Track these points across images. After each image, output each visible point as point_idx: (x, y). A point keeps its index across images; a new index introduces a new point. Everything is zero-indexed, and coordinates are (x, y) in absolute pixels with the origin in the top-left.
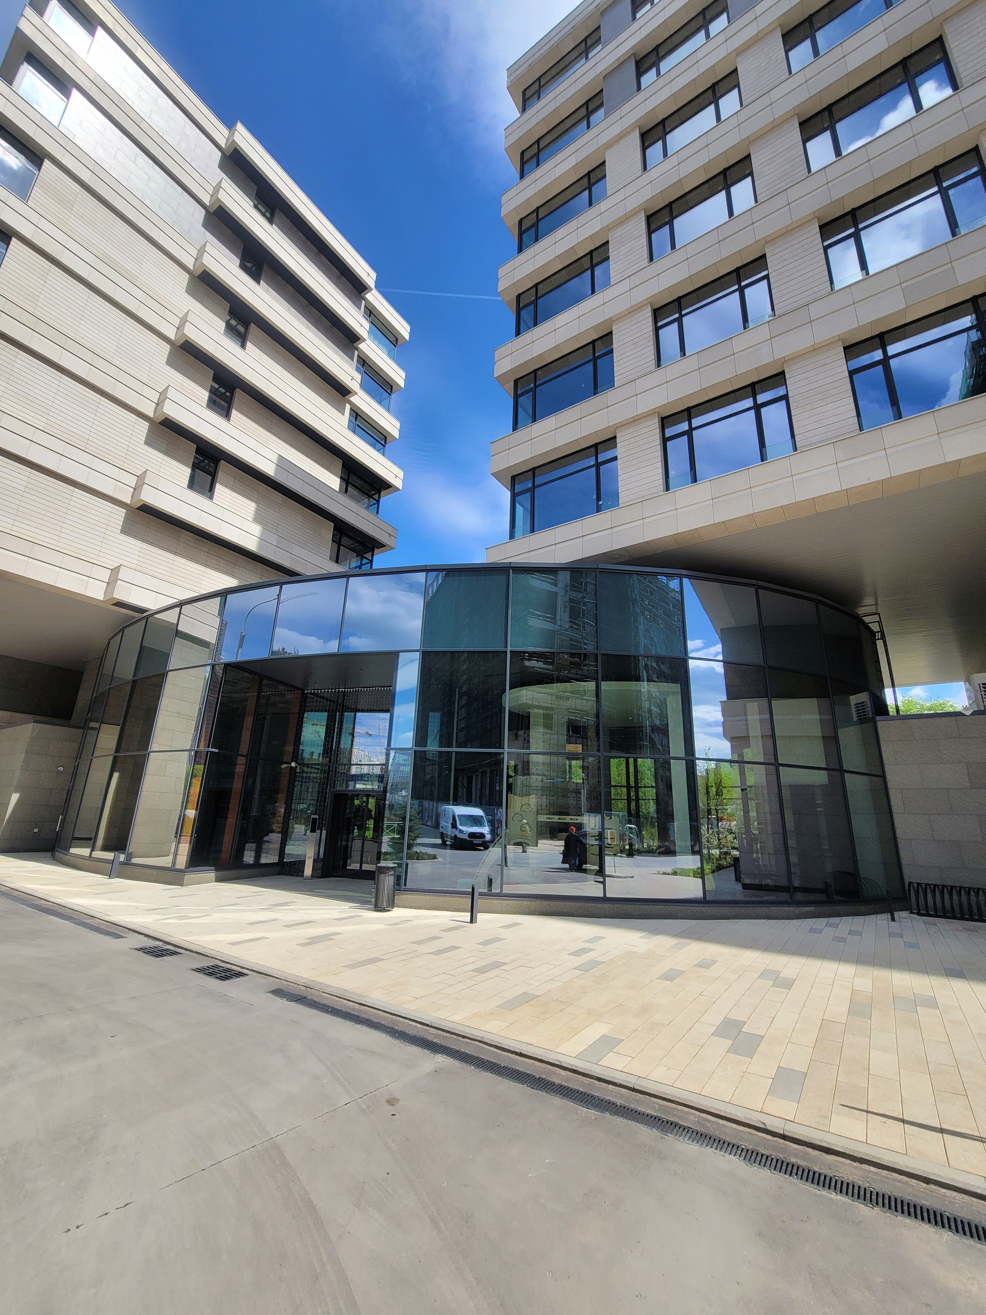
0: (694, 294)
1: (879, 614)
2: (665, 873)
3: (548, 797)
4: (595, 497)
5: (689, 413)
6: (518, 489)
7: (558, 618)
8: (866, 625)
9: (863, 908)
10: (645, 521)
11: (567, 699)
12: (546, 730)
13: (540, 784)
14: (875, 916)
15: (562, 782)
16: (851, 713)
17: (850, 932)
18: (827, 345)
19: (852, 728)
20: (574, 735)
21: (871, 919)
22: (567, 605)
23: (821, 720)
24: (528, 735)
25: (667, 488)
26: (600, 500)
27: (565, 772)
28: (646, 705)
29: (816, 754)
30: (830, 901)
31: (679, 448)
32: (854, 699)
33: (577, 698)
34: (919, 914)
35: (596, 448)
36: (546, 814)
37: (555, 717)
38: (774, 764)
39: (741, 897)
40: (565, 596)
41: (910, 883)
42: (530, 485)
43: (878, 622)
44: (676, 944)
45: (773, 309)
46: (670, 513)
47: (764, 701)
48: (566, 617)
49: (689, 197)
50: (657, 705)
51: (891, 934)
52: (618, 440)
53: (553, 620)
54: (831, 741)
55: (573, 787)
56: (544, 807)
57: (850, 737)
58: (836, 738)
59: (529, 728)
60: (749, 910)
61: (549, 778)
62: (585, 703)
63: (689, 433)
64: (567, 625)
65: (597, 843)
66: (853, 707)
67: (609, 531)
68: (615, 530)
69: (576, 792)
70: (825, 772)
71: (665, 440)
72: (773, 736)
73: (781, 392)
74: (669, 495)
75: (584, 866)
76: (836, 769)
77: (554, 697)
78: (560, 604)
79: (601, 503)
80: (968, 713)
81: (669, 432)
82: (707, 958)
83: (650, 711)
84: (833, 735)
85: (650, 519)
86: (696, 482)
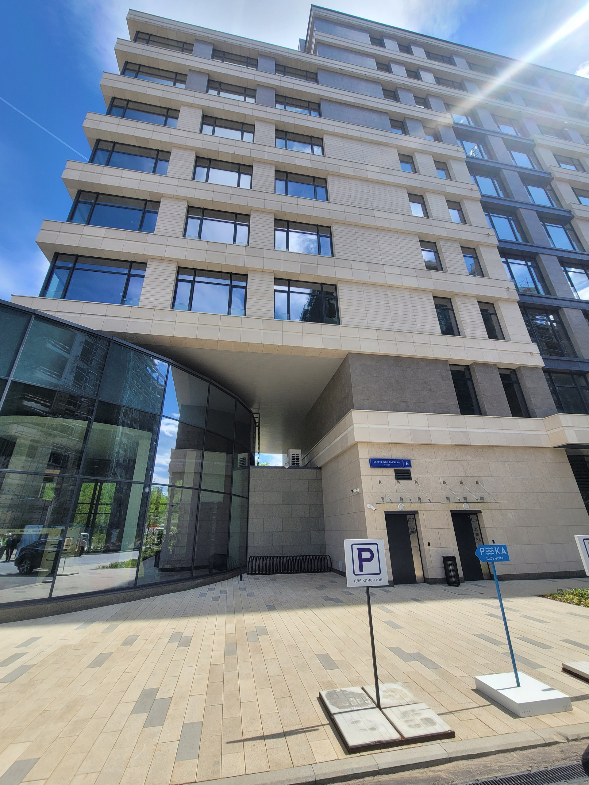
0: (212, 212)
1: (259, 413)
2: (104, 568)
3: (14, 513)
4: (122, 294)
5: (196, 272)
6: (58, 263)
7: (64, 376)
8: (254, 418)
9: (227, 575)
10: (154, 322)
11: (55, 436)
12: (28, 459)
13: (9, 502)
14: (232, 579)
15: (31, 500)
16: (237, 463)
17: (222, 592)
18: (268, 272)
19: (238, 471)
20: (55, 464)
21: (230, 581)
22: (75, 370)
23: (226, 466)
24: (9, 461)
25: (173, 308)
26: (125, 298)
27: (37, 492)
28: (117, 449)
29: (219, 485)
30: (211, 574)
31: (184, 288)
32: (240, 456)
33: (64, 437)
34: (252, 574)
35: (131, 264)
36: (8, 528)
37: (40, 449)
38: (198, 489)
39: (158, 579)
40: (74, 363)
41: (250, 557)
42: (71, 265)
43: (258, 417)
44: (107, 628)
45: (248, 242)
46: (171, 323)
47: (200, 451)
48: (71, 378)
49: (220, 163)
50: (124, 450)
51: (241, 589)
52: (148, 266)
53: (60, 377)
54: (229, 478)
55: (40, 504)
56: (7, 521)
57: (237, 475)
58: (231, 477)
59: (11, 455)
60: (165, 588)
61: (20, 497)
62: (69, 441)
63: (193, 282)
64: (71, 384)
65: (55, 549)
66: (239, 460)
67: (128, 320)
68: (131, 320)
69: (43, 509)
70: (222, 495)
71: (178, 281)
72: (201, 473)
73: (244, 284)
74: (172, 312)
75: (35, 570)
76: (228, 494)
77: (43, 433)
78: (68, 367)
79: (125, 299)
80: (287, 467)
81: (181, 277)
82: (131, 635)
83: (118, 453)
84: (230, 475)
85: (158, 322)
86: (191, 311)
